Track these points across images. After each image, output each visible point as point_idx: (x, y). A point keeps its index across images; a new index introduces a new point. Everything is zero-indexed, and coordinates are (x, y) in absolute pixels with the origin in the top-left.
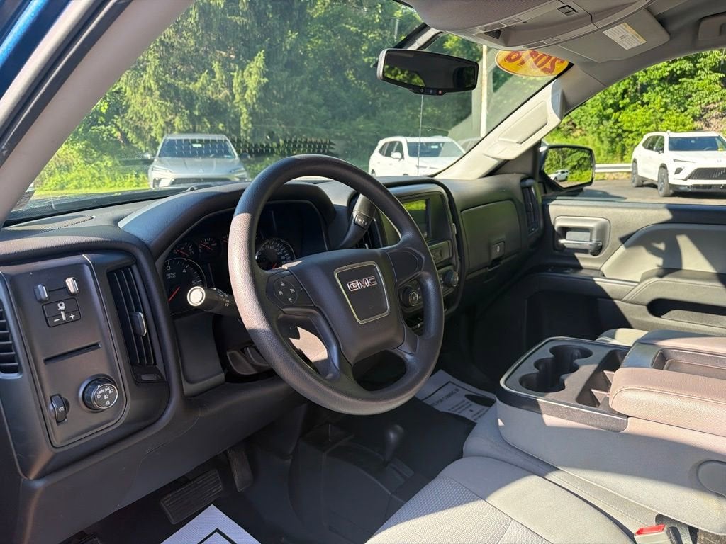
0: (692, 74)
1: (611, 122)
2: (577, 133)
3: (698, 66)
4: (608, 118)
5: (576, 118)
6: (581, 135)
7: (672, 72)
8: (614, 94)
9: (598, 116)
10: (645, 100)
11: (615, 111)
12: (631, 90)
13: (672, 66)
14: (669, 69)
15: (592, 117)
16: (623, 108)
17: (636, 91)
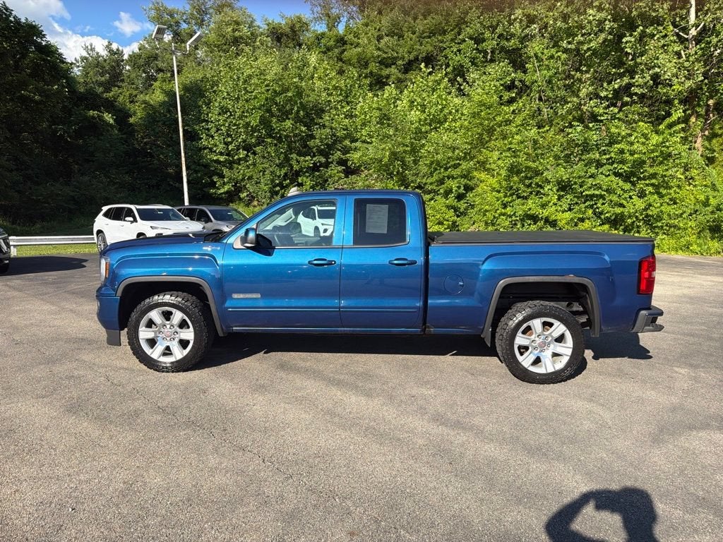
0: (327, 165)
1: (279, 196)
2: (255, 203)
3: (329, 160)
4: (277, 193)
5: (254, 192)
6: (258, 205)
7: (314, 164)
8: (279, 177)
9: (270, 192)
10: (300, 181)
11: (281, 189)
12: (290, 174)
13: (314, 159)
14: (312, 162)
15: (266, 192)
16: (286, 187)
17: (293, 175)
